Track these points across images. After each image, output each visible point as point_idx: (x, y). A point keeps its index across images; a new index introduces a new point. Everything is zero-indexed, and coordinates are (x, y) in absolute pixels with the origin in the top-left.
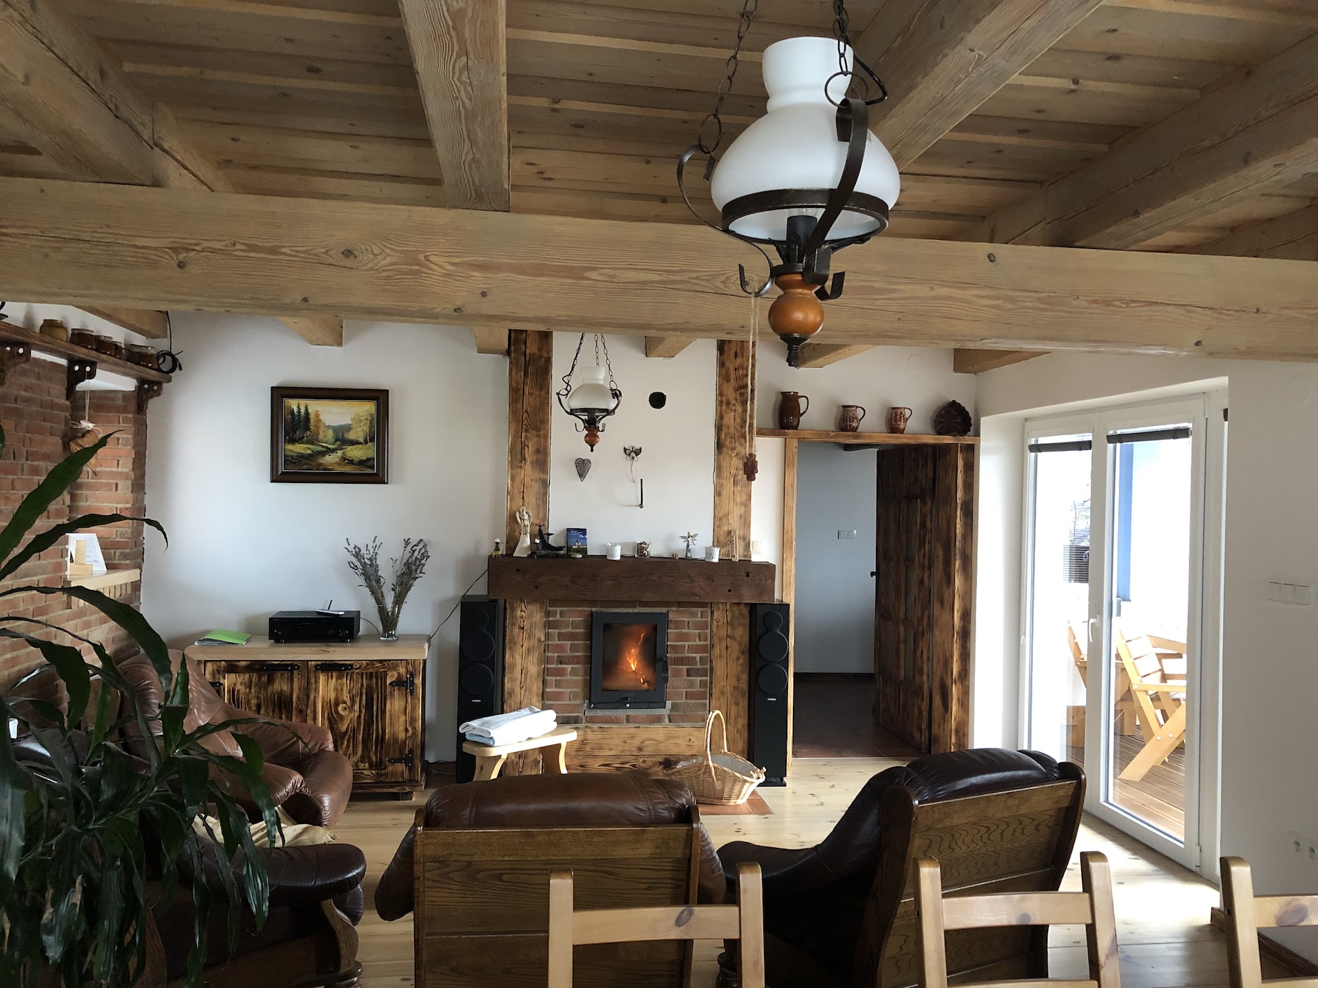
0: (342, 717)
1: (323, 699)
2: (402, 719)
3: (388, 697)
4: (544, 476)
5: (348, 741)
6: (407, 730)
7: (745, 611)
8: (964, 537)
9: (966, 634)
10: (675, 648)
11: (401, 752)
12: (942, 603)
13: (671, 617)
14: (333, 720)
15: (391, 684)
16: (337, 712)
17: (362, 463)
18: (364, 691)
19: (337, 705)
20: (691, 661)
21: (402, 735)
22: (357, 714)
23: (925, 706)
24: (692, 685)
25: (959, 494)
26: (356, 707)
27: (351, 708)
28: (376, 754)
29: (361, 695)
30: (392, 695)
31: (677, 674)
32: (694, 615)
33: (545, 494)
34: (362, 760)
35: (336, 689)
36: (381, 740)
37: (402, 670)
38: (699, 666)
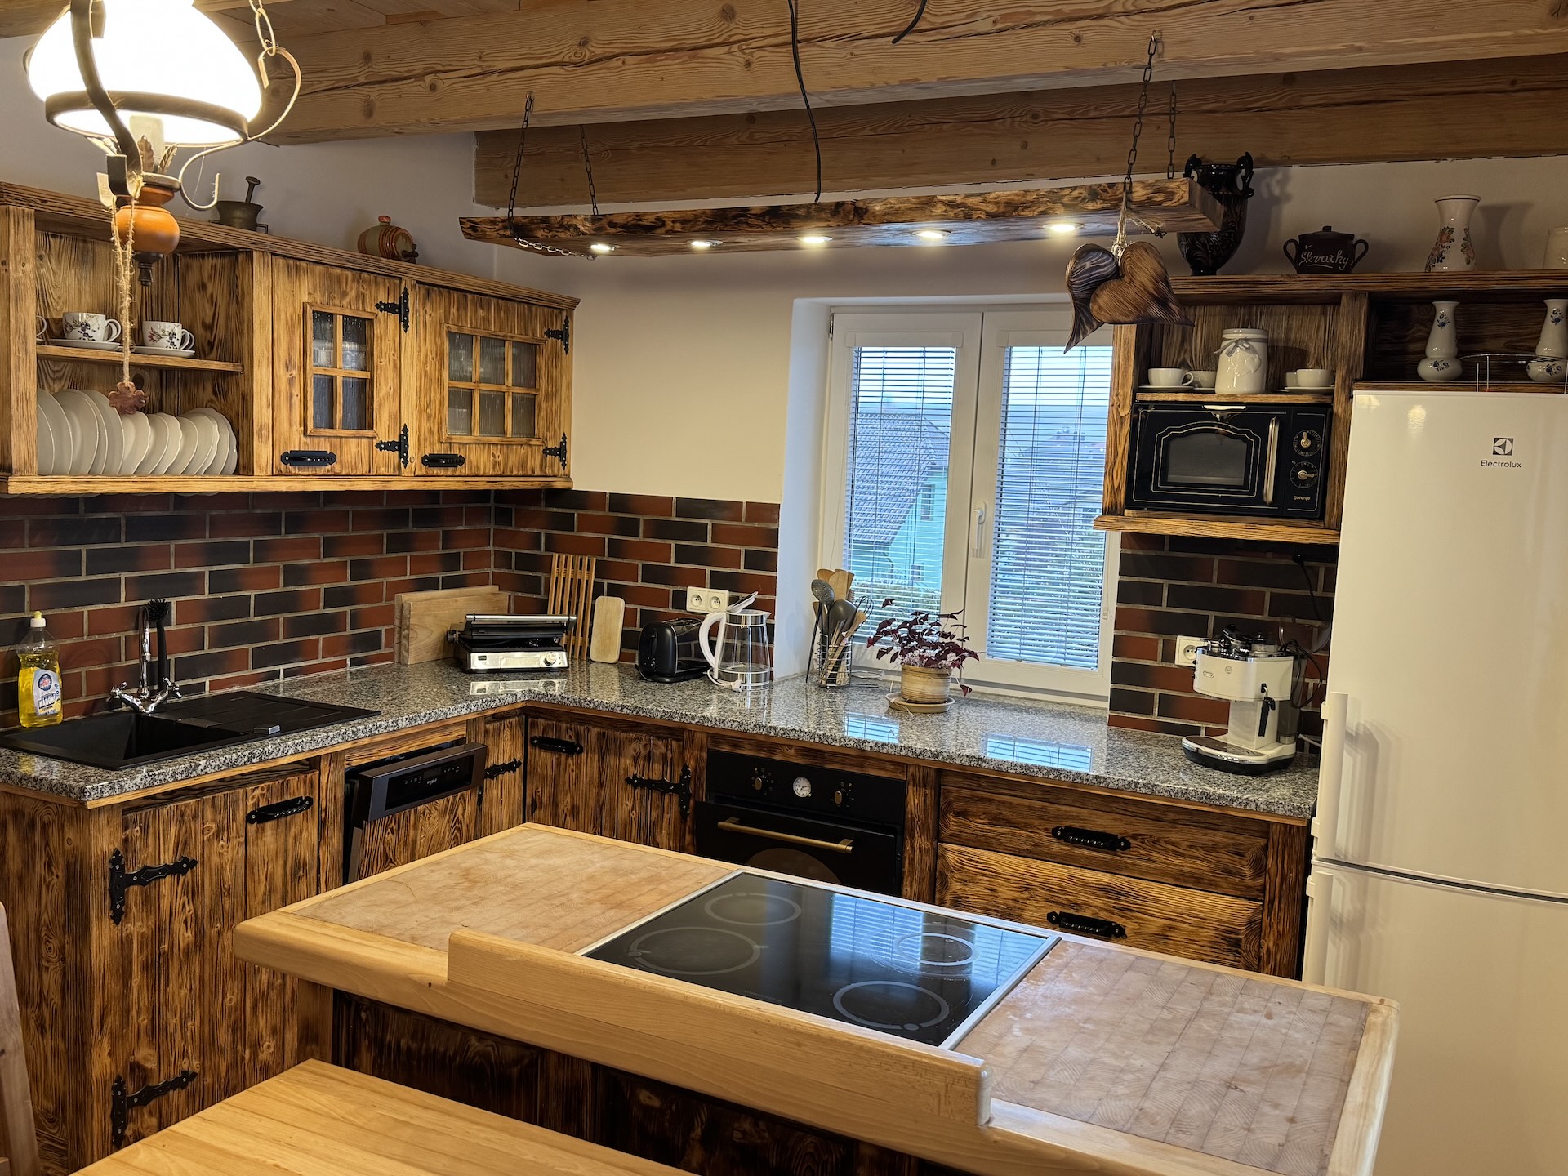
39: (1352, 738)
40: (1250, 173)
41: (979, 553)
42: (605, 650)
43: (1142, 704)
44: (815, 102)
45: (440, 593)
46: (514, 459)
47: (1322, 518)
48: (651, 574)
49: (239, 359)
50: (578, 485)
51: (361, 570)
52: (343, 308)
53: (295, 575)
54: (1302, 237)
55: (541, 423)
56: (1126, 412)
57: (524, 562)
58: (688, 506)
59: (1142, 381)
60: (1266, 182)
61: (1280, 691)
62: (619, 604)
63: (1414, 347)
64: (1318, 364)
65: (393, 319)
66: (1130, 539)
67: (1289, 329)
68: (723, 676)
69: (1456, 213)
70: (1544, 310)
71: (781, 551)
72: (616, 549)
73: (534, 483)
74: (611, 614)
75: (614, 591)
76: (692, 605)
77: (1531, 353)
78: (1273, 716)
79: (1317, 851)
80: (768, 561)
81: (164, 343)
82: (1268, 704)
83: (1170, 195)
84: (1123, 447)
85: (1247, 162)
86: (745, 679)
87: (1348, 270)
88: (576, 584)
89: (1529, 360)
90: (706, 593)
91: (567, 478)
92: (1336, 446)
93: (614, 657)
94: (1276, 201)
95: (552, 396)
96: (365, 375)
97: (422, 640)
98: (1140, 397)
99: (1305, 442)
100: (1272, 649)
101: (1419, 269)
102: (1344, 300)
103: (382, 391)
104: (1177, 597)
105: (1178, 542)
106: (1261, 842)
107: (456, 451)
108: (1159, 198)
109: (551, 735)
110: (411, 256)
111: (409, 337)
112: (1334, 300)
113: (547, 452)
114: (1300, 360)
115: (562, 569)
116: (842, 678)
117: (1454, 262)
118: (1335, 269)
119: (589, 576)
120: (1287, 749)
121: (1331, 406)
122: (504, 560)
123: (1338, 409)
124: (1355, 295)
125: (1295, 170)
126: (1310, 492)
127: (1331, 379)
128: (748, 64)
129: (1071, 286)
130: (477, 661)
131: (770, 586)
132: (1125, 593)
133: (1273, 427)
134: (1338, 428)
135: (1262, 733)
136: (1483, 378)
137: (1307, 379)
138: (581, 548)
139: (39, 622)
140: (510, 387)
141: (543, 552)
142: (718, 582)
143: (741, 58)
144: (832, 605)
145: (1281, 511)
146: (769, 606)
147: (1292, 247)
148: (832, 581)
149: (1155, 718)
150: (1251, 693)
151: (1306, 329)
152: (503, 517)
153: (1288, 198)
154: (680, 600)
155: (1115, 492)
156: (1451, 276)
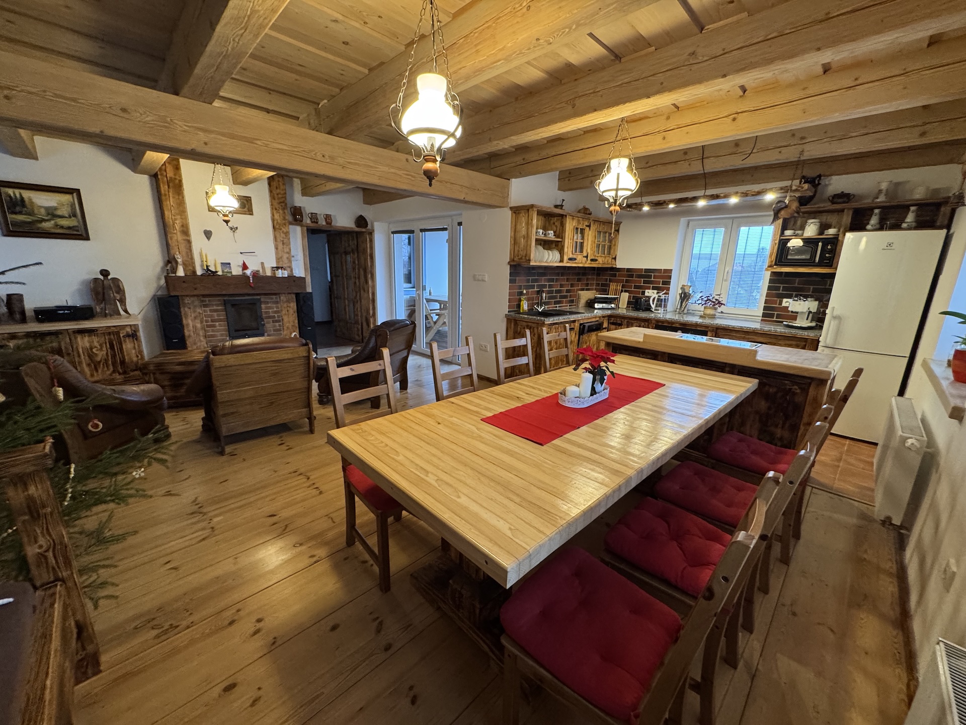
0: (96, 355)
1: (82, 348)
2: (134, 351)
3: (123, 343)
4: (188, 238)
5: (103, 364)
6: (137, 356)
7: (294, 296)
8: (371, 266)
9: (374, 301)
10: (266, 313)
11: (137, 367)
12: (364, 291)
13: (262, 300)
14: (91, 356)
15: (123, 336)
16: (93, 352)
17: (69, 228)
18: (107, 341)
19: (91, 349)
20: (274, 317)
21: (135, 359)
22: (105, 353)
23: (360, 327)
24: (275, 326)
25: (368, 251)
26: (104, 349)
27: (101, 349)
28: (121, 368)
29: (106, 343)
30: (125, 341)
31: (268, 323)
32: (272, 299)
33: (190, 247)
34: (114, 372)
35: (89, 342)
36: (123, 362)
37: (128, 329)
38: (277, 319)
39: (835, 318)
40: (820, 179)
41: (726, 281)
42: (623, 305)
43: (772, 316)
44: (705, 172)
45: (585, 292)
46: (606, 261)
47: (831, 266)
48: (636, 287)
49: (562, 238)
50: (618, 267)
51: (572, 285)
52: (580, 227)
53: (561, 286)
54: (835, 195)
55: (612, 252)
56: (777, 242)
57: (603, 285)
58: (647, 270)
59: (782, 233)
60: (824, 181)
61: (814, 309)
62: (627, 294)
63: (865, 222)
64: (835, 228)
65: (588, 228)
66: (773, 274)
67: (827, 219)
68: (655, 310)
69: (884, 186)
70: (909, 210)
71: (672, 280)
72: (627, 281)
73: (609, 266)
74: (625, 297)
75: (626, 291)
76: (647, 294)
77: (903, 221)
78: (811, 315)
79: (820, 344)
80: (668, 283)
81: (550, 235)
82: (810, 312)
83: (803, 188)
84: (775, 251)
85: (820, 176)
86: (661, 310)
87: (847, 203)
88: (616, 290)
89: (902, 223)
90: (650, 291)
91: (616, 265)
92: (838, 248)
93: (625, 306)
94: (826, 185)
95: (615, 245)
96: (582, 241)
97: (583, 302)
98: (782, 238)
99: (829, 247)
100: (812, 299)
101: (869, 201)
102: (846, 210)
103: (585, 244)
104: (785, 289)
105: (787, 274)
106: (805, 343)
107: (596, 258)
108: (799, 188)
109: (615, 321)
110: (590, 214)
111: (590, 233)
112: (842, 211)
113: (612, 258)
114: (829, 226)
115: (613, 286)
116: (685, 311)
117: (882, 198)
118: (844, 202)
119: (620, 288)
120: (813, 324)
121: (838, 238)
122: (598, 285)
123: (840, 238)
124: (849, 209)
125: (834, 178)
126: (829, 260)
127: (839, 231)
128: (690, 164)
129: (774, 210)
130: (596, 306)
131: (668, 289)
132: (769, 288)
133: (820, 244)
134: (840, 243)
135: (807, 319)
136: (886, 229)
137: (832, 231)
138: (618, 281)
139: (525, 292)
140: (607, 243)
141: (608, 282)
142: (654, 288)
143: (688, 163)
144: (685, 293)
145: (820, 265)
146: (668, 294)
147: (831, 198)
148: (685, 287)
149: (775, 319)
150: (805, 310)
151: (832, 219)
152: (598, 275)
153: (830, 184)
154: (643, 293)
155: (772, 262)
156: (880, 202)
